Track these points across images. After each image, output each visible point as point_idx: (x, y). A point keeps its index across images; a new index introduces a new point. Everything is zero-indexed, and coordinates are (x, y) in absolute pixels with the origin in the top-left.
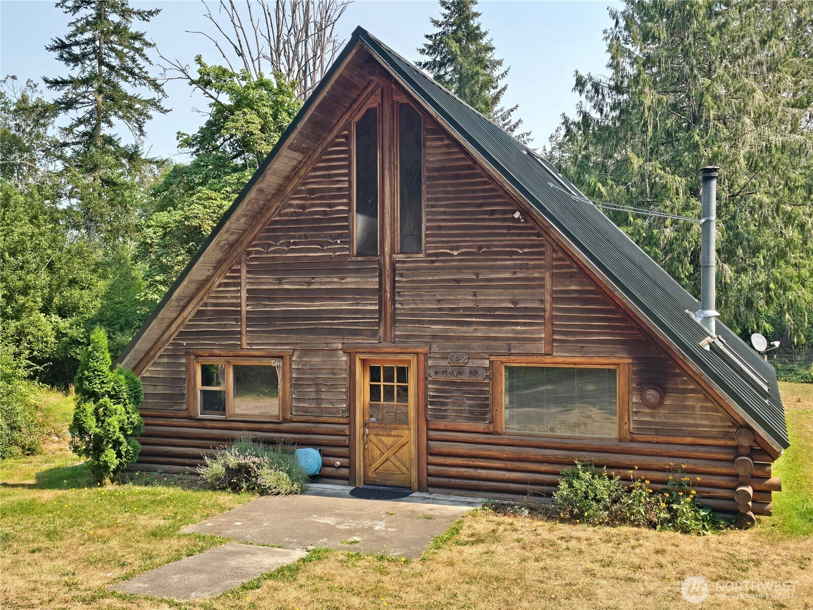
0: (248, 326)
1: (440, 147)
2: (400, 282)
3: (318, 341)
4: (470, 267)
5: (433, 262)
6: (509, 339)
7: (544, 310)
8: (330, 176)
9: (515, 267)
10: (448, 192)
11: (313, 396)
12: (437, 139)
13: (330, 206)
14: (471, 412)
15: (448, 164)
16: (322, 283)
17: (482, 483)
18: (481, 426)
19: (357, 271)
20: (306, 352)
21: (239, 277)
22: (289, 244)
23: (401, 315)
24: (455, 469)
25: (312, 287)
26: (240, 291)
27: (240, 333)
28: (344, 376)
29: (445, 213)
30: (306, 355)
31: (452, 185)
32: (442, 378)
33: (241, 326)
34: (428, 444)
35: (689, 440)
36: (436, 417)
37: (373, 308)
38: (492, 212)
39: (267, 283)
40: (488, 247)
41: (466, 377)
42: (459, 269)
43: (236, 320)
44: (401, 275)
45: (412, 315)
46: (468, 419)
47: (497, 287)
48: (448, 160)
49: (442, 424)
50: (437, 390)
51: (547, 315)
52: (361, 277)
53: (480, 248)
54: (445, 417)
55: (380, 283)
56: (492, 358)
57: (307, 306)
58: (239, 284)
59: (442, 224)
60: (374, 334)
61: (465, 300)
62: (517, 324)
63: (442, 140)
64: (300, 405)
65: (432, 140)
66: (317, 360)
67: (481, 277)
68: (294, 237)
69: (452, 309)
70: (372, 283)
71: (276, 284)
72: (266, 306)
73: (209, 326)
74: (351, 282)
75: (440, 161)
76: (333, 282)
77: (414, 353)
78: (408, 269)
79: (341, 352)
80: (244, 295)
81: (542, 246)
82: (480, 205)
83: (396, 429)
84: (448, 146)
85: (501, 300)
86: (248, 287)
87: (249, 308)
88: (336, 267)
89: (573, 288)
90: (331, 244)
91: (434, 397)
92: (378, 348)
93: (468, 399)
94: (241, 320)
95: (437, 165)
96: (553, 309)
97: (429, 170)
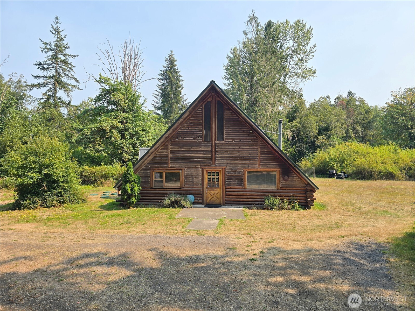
0: (170, 161)
1: (229, 113)
2: (217, 149)
3: (193, 165)
4: (238, 145)
5: (227, 143)
6: (248, 164)
7: (258, 157)
8: (196, 119)
9: (250, 145)
10: (232, 125)
11: (191, 180)
12: (228, 111)
13: (197, 127)
14: (238, 184)
15: (232, 117)
16: (194, 149)
17: (241, 202)
18: (241, 187)
19: (205, 146)
20: (189, 168)
21: (168, 147)
22: (184, 138)
23: (217, 158)
24: (233, 199)
25: (191, 150)
26: (168, 151)
27: (168, 163)
28: (201, 175)
29: (230, 130)
30: (189, 169)
31: (233, 123)
32: (230, 175)
33: (168, 161)
34: (225, 193)
35: (294, 188)
36: (228, 185)
37: (209, 156)
38: (244, 131)
39: (177, 149)
40: (243, 140)
41: (237, 174)
42: (235, 146)
43: (167, 159)
44: (218, 147)
45: (221, 158)
46: (237, 185)
47: (245, 150)
48: (231, 116)
49: (230, 187)
50: (228, 178)
51: (259, 158)
52: (206, 147)
53: (241, 140)
54: (230, 185)
55: (212, 149)
56: (244, 169)
57: (189, 155)
58: (168, 149)
59: (230, 133)
60: (210, 163)
61: (236, 154)
62: (251, 160)
63: (230, 111)
64: (187, 183)
65: (227, 111)
66: (192, 170)
67: (241, 148)
68: (185, 136)
69: (233, 156)
70: (209, 149)
71: (179, 149)
72: (176, 155)
73: (158, 161)
74: (203, 149)
75: (229, 117)
76: (198, 149)
77: (222, 168)
78: (220, 145)
79: (200, 168)
80: (169, 152)
81: (257, 140)
82: (241, 129)
83: (215, 189)
84: (231, 113)
85: (246, 154)
86: (171, 150)
87: (171, 156)
88: (199, 145)
89: (265, 151)
90: (197, 138)
91: (227, 180)
92: (211, 167)
93: (237, 180)
94: (168, 159)
95: (228, 118)
96: (260, 156)
97: (226, 119)
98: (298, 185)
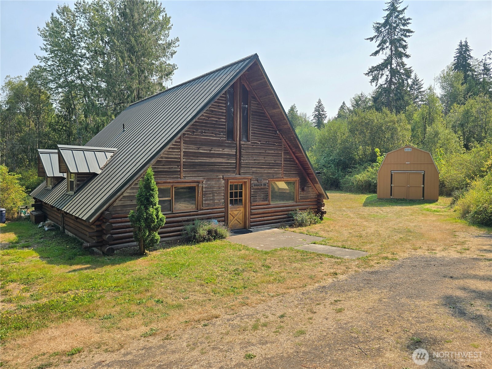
0: (183, 168)
1: (255, 104)
2: (243, 152)
3: (214, 175)
4: (263, 148)
5: (253, 145)
6: (273, 173)
7: (282, 164)
8: (219, 106)
9: (275, 149)
10: (257, 121)
11: (212, 198)
12: (254, 101)
13: (220, 119)
14: (263, 198)
15: (258, 111)
16: (215, 150)
17: (266, 222)
18: (266, 202)
19: (228, 147)
20: (208, 180)
21: (180, 145)
22: (202, 132)
23: (243, 164)
24: (258, 219)
25: (211, 152)
26: (180, 152)
27: (180, 171)
28: (223, 189)
29: (256, 128)
30: (209, 181)
31: (259, 119)
32: (256, 187)
33: (180, 168)
34: (251, 212)
35: (309, 200)
36: (254, 201)
37: (234, 162)
38: (269, 130)
39: (193, 149)
40: (269, 142)
41: (262, 187)
42: (261, 149)
43: (178, 166)
44: (243, 150)
45: (247, 165)
46: (263, 201)
47: (270, 156)
48: (257, 109)
49: (255, 203)
50: (254, 192)
51: (282, 165)
52: (230, 149)
53: (267, 142)
54: (256, 201)
55: (236, 152)
56: (269, 180)
57: (209, 160)
58: (180, 149)
59: (256, 132)
60: (234, 172)
61: (262, 160)
62: (275, 168)
63: (256, 101)
64: (206, 202)
65: (253, 101)
66: (213, 183)
67: (266, 152)
68: (205, 130)
69: (258, 163)
70: (233, 152)
71: (196, 150)
72: (192, 159)
73: (164, 168)
74: (227, 151)
75: (255, 109)
76: (219, 151)
77: (247, 179)
78: (245, 147)
79: (222, 179)
80: (182, 154)
81: (281, 143)
82: (266, 127)
83: (239, 208)
84: (257, 104)
85: (270, 160)
86: (184, 150)
87: (184, 160)
88: (220, 144)
89: (288, 157)
90: (219, 134)
91: (253, 194)
92: (236, 177)
93: (263, 194)
94: (180, 165)
95: (255, 110)
96: (284, 163)
97: (252, 111)
98: (312, 196)
